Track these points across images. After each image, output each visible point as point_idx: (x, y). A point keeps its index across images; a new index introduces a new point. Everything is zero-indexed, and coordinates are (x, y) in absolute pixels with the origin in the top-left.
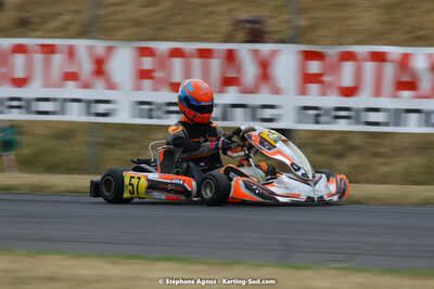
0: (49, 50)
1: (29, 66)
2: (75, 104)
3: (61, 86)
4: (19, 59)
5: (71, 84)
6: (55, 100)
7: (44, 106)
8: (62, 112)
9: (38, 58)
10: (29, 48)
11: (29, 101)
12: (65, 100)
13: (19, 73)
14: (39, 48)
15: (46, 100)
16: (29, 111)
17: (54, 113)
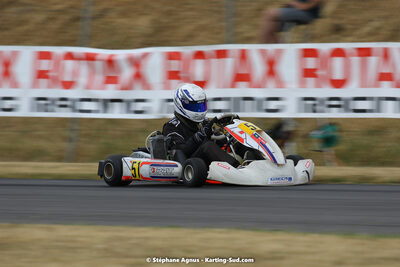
0: (365, 53)
1: (347, 68)
2: (390, 103)
3: (377, 86)
4: (338, 62)
5: (386, 84)
6: (371, 99)
7: (361, 105)
8: (378, 110)
9: (356, 60)
10: (347, 52)
11: (347, 101)
12: (381, 99)
13: (338, 75)
14: (355, 52)
15: (363, 99)
16: (347, 110)
17: (371, 111)
